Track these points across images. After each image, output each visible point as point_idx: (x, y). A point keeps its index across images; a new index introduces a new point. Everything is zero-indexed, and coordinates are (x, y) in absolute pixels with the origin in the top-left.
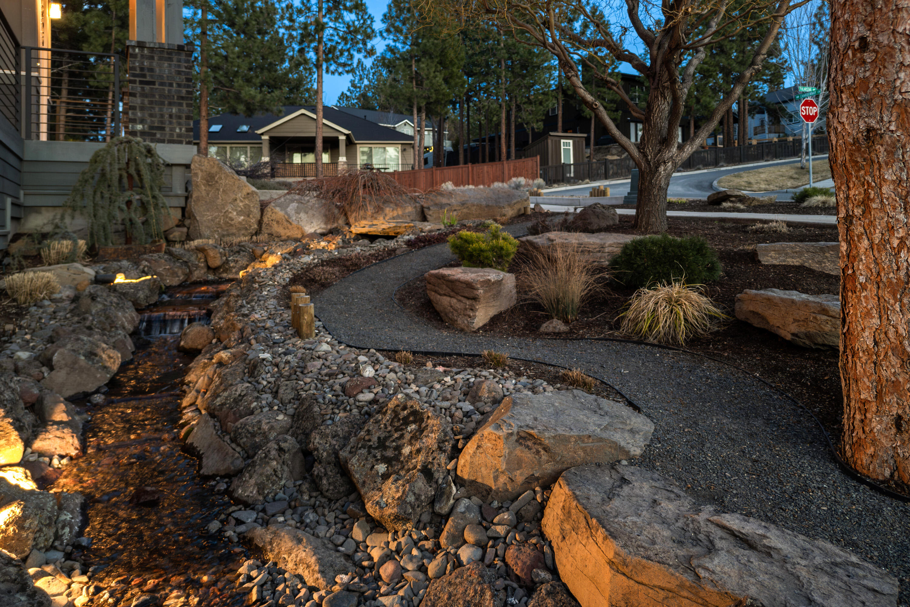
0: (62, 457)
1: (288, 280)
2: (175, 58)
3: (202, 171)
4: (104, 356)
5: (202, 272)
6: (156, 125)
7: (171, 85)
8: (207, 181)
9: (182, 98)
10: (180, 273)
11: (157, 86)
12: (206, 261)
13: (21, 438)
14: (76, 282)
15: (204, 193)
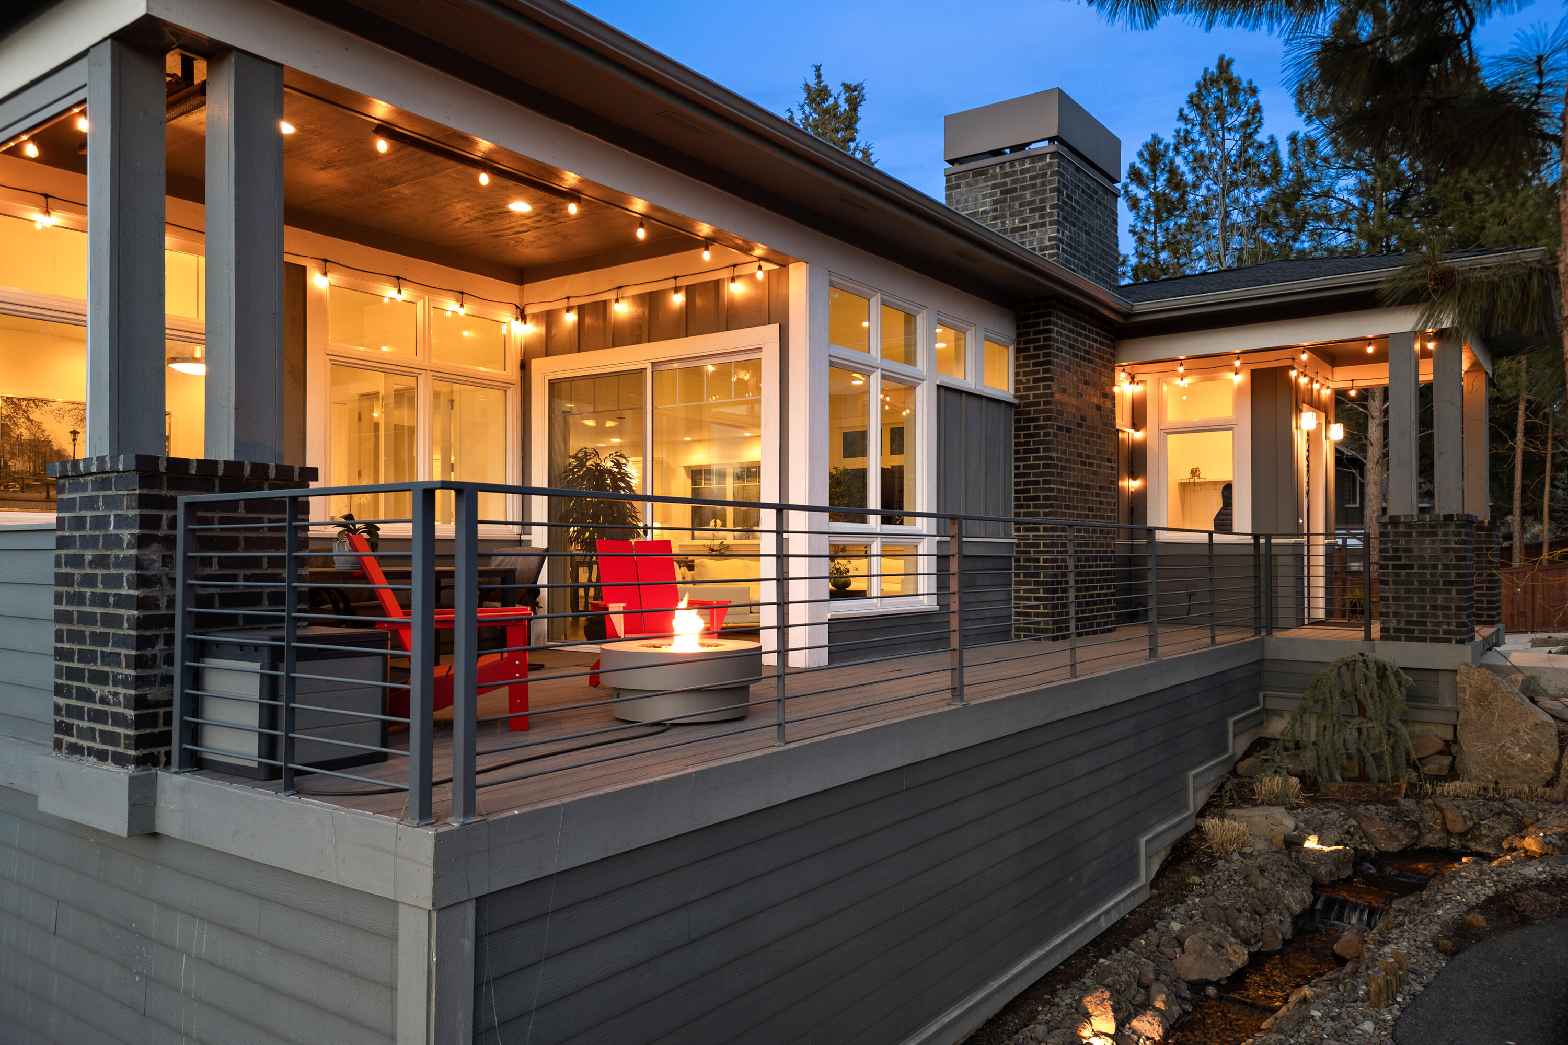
0: (1148, 1038)
1: (1483, 898)
2: (1440, 531)
3: (1471, 686)
4: (1230, 950)
5: (1437, 837)
6: (1415, 619)
7: (1435, 567)
8: (1478, 700)
9: (1451, 583)
10: (1401, 836)
11: (1415, 570)
12: (1444, 823)
13: (1115, 1019)
14: (1273, 833)
15: (1474, 716)
